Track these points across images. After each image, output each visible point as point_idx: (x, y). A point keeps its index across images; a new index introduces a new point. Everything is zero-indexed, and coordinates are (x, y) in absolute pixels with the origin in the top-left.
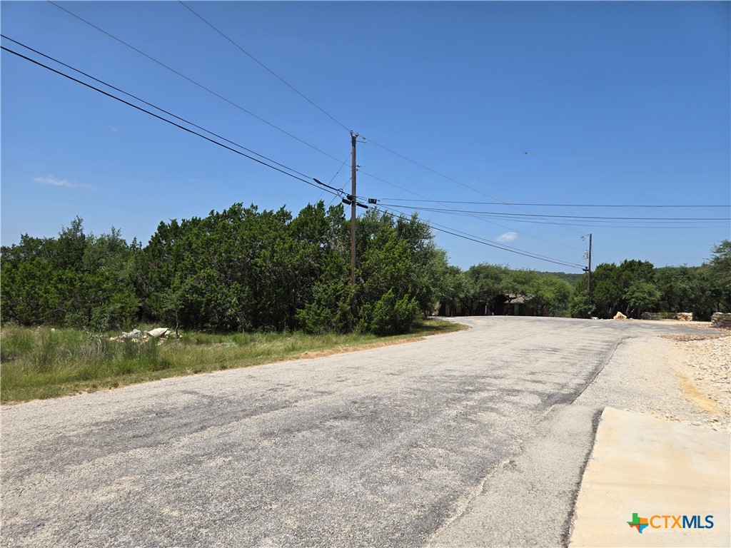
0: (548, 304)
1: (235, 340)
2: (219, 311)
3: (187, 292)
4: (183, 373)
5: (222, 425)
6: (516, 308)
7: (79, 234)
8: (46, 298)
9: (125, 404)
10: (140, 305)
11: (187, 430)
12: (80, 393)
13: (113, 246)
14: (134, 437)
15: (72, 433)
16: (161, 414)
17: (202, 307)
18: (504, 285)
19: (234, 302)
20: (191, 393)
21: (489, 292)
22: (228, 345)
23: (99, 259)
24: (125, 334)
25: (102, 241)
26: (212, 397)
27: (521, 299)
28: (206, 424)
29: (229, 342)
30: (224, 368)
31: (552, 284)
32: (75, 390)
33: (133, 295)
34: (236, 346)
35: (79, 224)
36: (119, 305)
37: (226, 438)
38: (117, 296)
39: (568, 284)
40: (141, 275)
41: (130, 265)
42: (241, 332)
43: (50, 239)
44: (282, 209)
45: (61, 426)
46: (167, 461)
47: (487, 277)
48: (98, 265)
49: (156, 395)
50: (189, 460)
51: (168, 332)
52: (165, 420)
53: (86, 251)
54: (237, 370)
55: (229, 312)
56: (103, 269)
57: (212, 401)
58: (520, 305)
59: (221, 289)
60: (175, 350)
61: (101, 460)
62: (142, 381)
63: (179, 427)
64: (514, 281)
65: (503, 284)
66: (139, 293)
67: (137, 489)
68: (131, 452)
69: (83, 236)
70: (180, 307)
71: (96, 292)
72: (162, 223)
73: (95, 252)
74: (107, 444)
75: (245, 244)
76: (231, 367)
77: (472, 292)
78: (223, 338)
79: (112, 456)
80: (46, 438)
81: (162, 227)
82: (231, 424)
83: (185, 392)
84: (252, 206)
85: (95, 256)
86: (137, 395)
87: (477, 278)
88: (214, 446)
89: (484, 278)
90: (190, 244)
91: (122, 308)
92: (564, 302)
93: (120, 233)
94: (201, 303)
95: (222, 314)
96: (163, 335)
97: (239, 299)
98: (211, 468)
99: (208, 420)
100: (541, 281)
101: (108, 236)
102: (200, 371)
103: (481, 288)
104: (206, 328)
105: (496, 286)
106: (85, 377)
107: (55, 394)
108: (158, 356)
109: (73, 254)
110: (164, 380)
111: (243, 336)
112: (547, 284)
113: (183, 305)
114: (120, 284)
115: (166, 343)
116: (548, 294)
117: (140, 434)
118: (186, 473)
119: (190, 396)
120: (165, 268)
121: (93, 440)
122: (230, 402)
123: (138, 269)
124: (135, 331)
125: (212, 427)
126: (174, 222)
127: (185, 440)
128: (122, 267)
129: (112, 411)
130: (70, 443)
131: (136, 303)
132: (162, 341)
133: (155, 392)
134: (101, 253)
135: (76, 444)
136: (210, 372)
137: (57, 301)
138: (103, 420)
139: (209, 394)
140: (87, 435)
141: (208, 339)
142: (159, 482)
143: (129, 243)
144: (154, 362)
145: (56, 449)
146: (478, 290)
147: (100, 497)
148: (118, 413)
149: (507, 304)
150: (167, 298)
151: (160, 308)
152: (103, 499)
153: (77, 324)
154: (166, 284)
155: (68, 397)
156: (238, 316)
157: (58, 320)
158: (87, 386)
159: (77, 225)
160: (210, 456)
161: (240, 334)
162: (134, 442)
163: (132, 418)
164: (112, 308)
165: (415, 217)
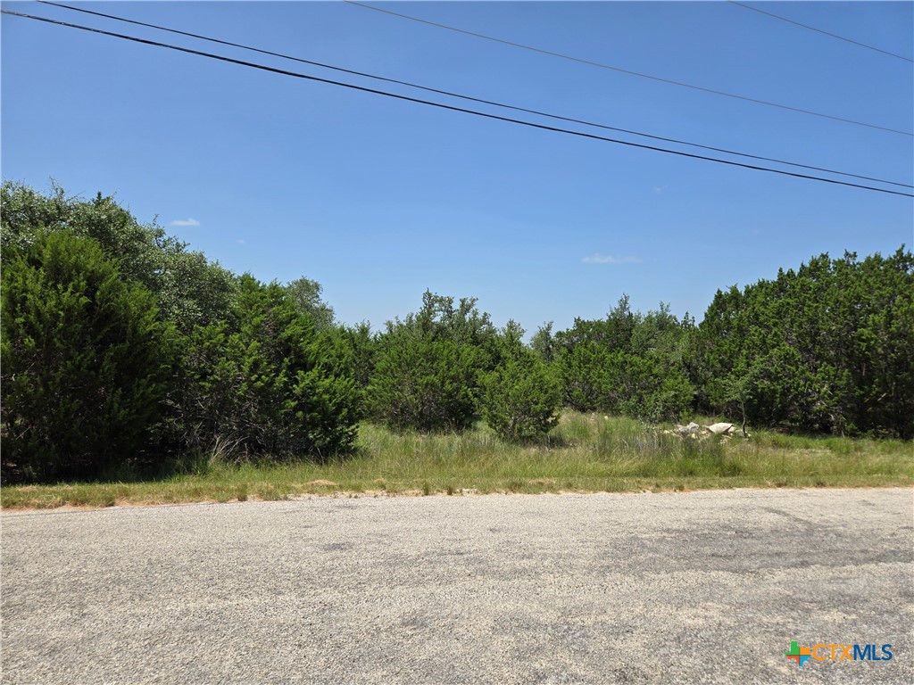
1: (829, 446)
2: (802, 405)
3: (757, 378)
4: (762, 485)
5: (833, 565)
7: (626, 313)
8: (599, 383)
9: (695, 512)
10: (696, 393)
11: (781, 561)
12: (644, 492)
13: (663, 323)
14: (713, 555)
15: (644, 536)
16: (741, 533)
17: (777, 398)
19: (825, 393)
20: (778, 512)
22: (820, 453)
23: (648, 339)
24: (681, 428)
25: (649, 319)
26: (810, 523)
28: (806, 559)
29: (820, 448)
30: (820, 484)
32: (639, 488)
33: (687, 381)
34: (833, 456)
35: (626, 303)
36: (673, 393)
37: (843, 586)
38: (669, 382)
40: (697, 357)
41: (683, 345)
42: (839, 435)
43: (599, 321)
45: (632, 524)
46: (760, 596)
48: (647, 347)
49: (732, 508)
50: (790, 603)
51: (732, 429)
52: (748, 541)
53: (634, 332)
54: (843, 490)
55: (818, 406)
56: (653, 351)
57: (811, 529)
59: (803, 372)
60: (745, 453)
61: (681, 574)
62: (710, 487)
63: (769, 555)
66: (694, 379)
67: (729, 622)
68: (713, 574)
69: (631, 315)
70: (747, 397)
71: (647, 378)
72: (719, 292)
73: (643, 332)
74: (684, 558)
75: (842, 309)
76: (832, 486)
78: (810, 442)
79: (691, 573)
80: (619, 536)
81: (719, 296)
82: (848, 567)
83: (769, 510)
84: (847, 254)
85: (644, 337)
86: (708, 504)
88: (824, 593)
90: (757, 316)
91: (675, 396)
93: (670, 308)
94: (774, 391)
95: (806, 408)
96: (726, 432)
97: (833, 388)
98: (826, 623)
99: (810, 554)
101: (657, 313)
102: (785, 485)
104: (782, 425)
106: (645, 473)
107: (619, 489)
108: (725, 457)
109: (621, 336)
110: (738, 490)
111: (842, 441)
113: (750, 394)
114: (672, 368)
115: (732, 443)
117: (719, 553)
118: (790, 620)
119: (777, 516)
120: (725, 347)
121: (667, 548)
122: (839, 535)
123: (692, 350)
124: (692, 424)
125: (818, 566)
126: (734, 290)
127: (781, 575)
128: (673, 348)
129: (683, 518)
130: (644, 546)
131: (691, 390)
132: (725, 440)
133: (730, 503)
134: (649, 332)
135: (651, 550)
136: (801, 488)
137: (609, 386)
138: (674, 528)
139: (805, 519)
140: (661, 540)
141: (787, 443)
142: (755, 622)
143: (680, 319)
144: (720, 464)
145: (631, 550)
147: (686, 618)
148: (689, 521)
150: (730, 386)
151: (720, 397)
152: (690, 621)
153: (633, 413)
154: (727, 366)
155: (633, 494)
156: (832, 412)
157: (610, 407)
158: (650, 484)
159: (624, 304)
160: (823, 607)
161: (836, 439)
162: (715, 561)
163: (706, 532)
164: (665, 396)
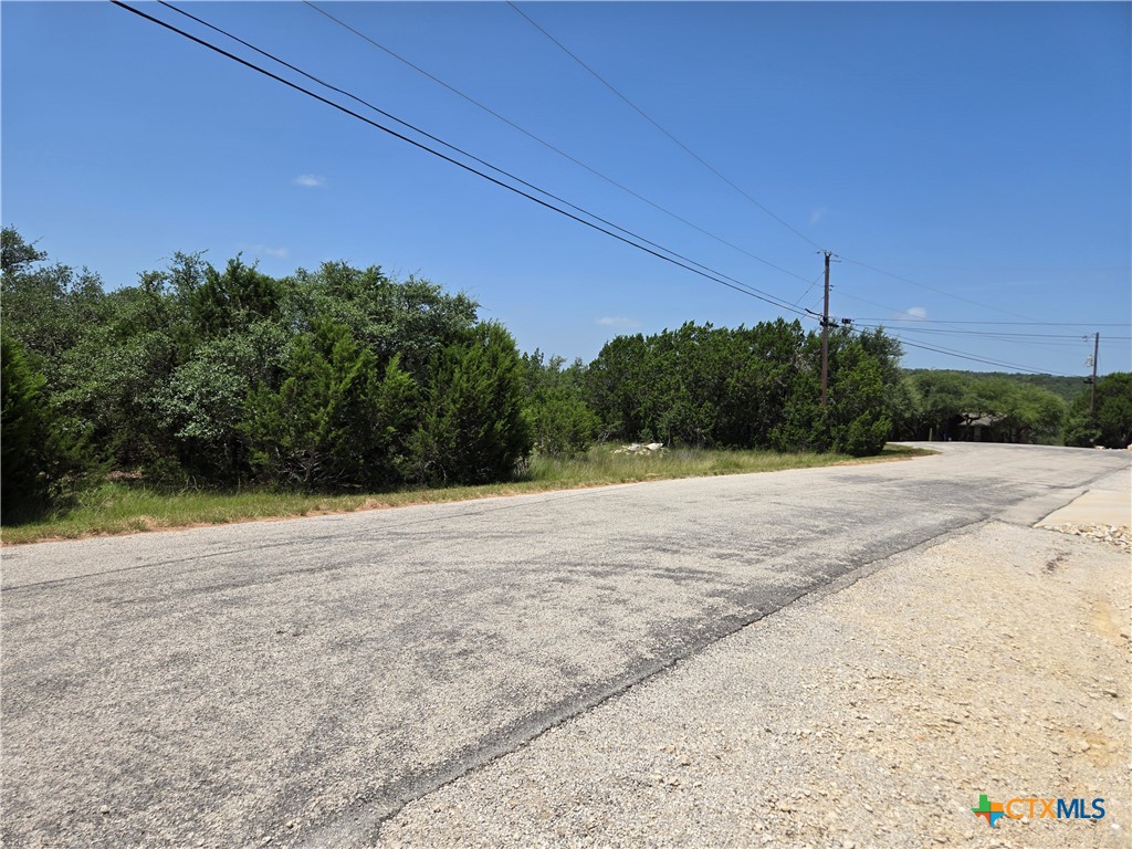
0: (1028, 427)
6: (977, 433)
18: (967, 401)
21: (944, 411)
27: (985, 420)
31: (1036, 400)
39: (1059, 399)
44: (740, 328)
47: (941, 390)
58: (983, 428)
64: (980, 396)
65: (965, 400)
77: (921, 410)
87: (928, 391)
89: (938, 392)
92: (1054, 425)
96: (659, 450)
100: (1018, 396)
103: (934, 404)
105: (955, 402)
112: (1027, 399)
116: (1029, 414)
146: (929, 408)
149: (964, 426)
165: (879, 332)
